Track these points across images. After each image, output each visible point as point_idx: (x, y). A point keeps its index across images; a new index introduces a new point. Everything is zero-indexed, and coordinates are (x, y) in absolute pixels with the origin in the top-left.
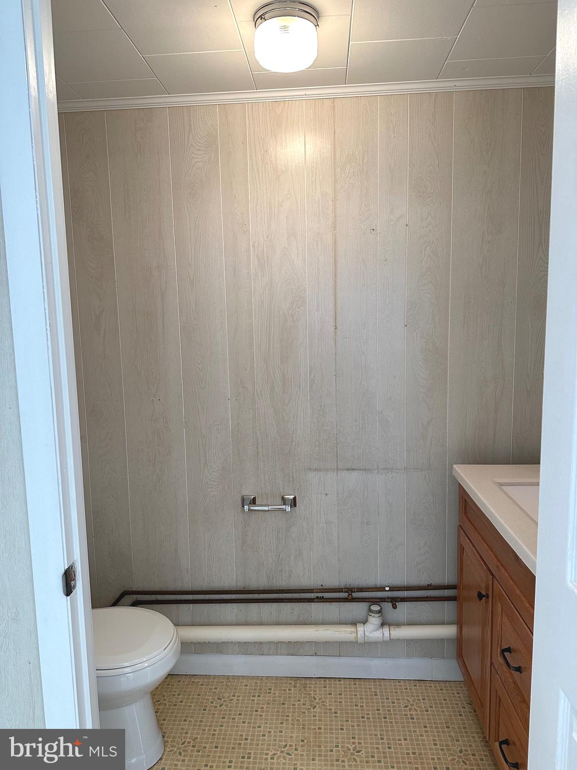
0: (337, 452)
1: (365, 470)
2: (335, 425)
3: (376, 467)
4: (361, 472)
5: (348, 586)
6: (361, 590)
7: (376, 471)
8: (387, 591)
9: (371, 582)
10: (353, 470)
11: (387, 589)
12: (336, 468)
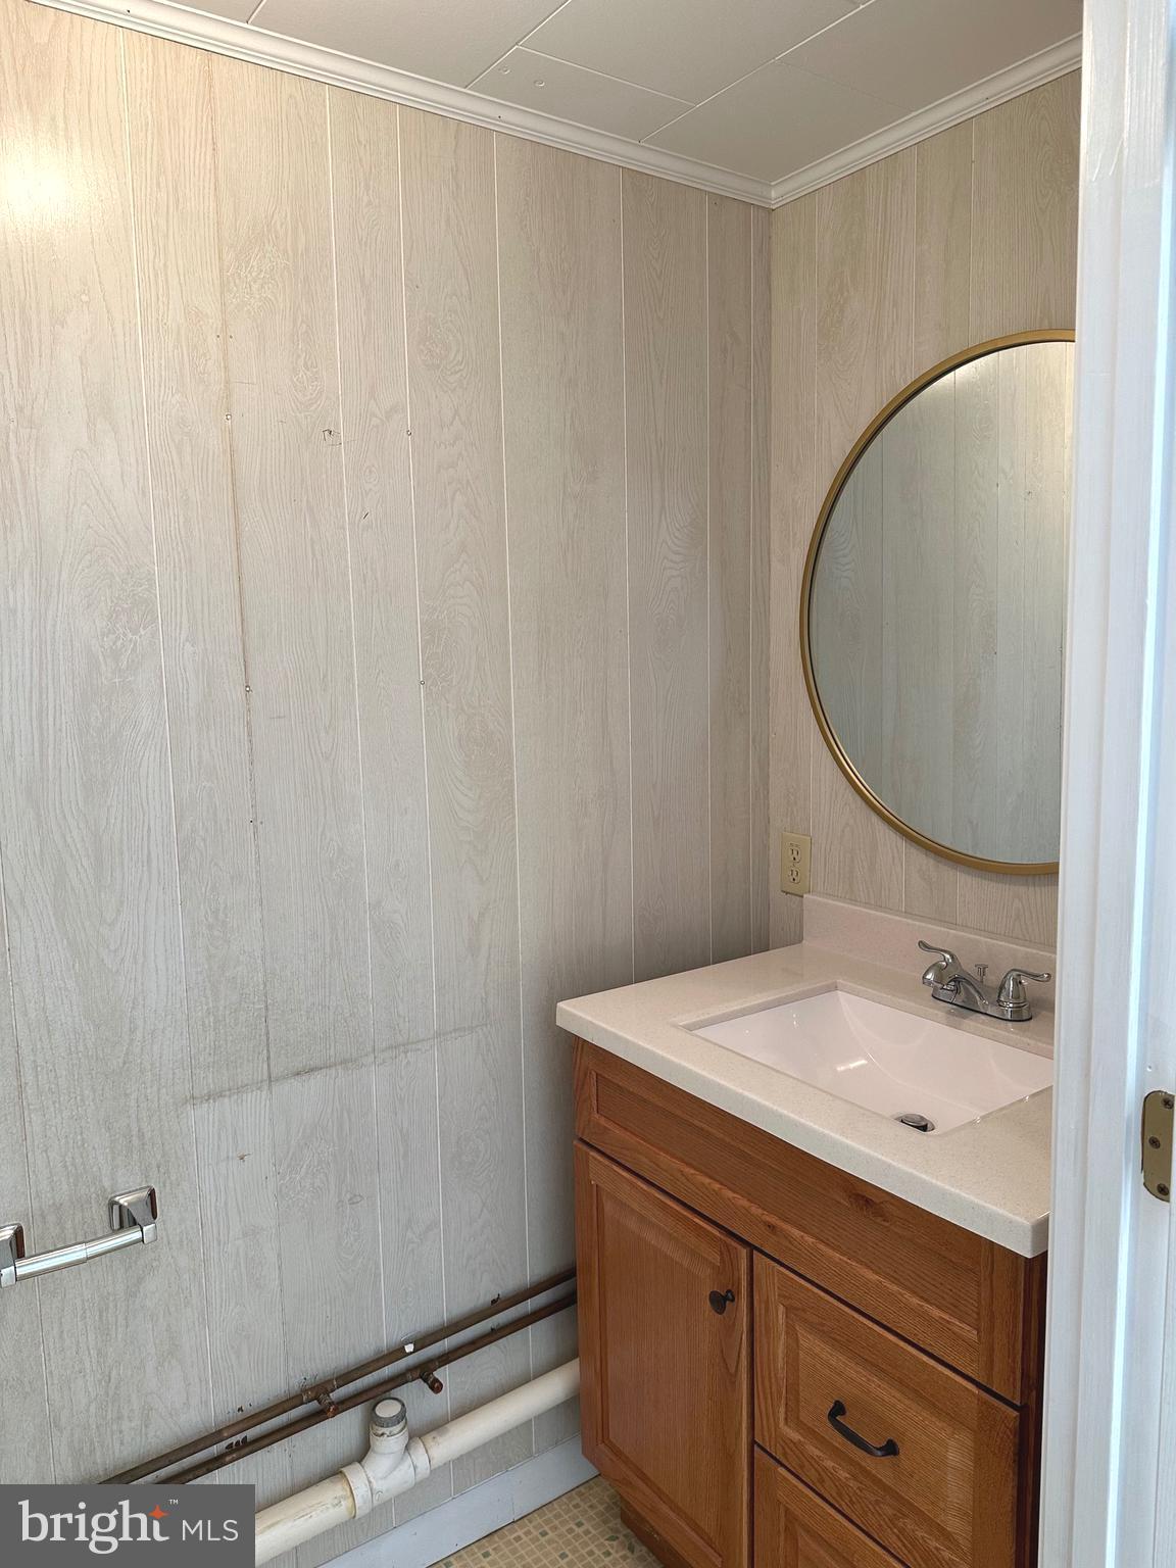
0: (268, 1033)
1: (344, 1062)
2: (259, 961)
3: (370, 1049)
4: (333, 1070)
5: (310, 1382)
6: (346, 1377)
7: (371, 1058)
8: (411, 1353)
9: (365, 1346)
10: (312, 1070)
11: (409, 1348)
12: (265, 1077)
